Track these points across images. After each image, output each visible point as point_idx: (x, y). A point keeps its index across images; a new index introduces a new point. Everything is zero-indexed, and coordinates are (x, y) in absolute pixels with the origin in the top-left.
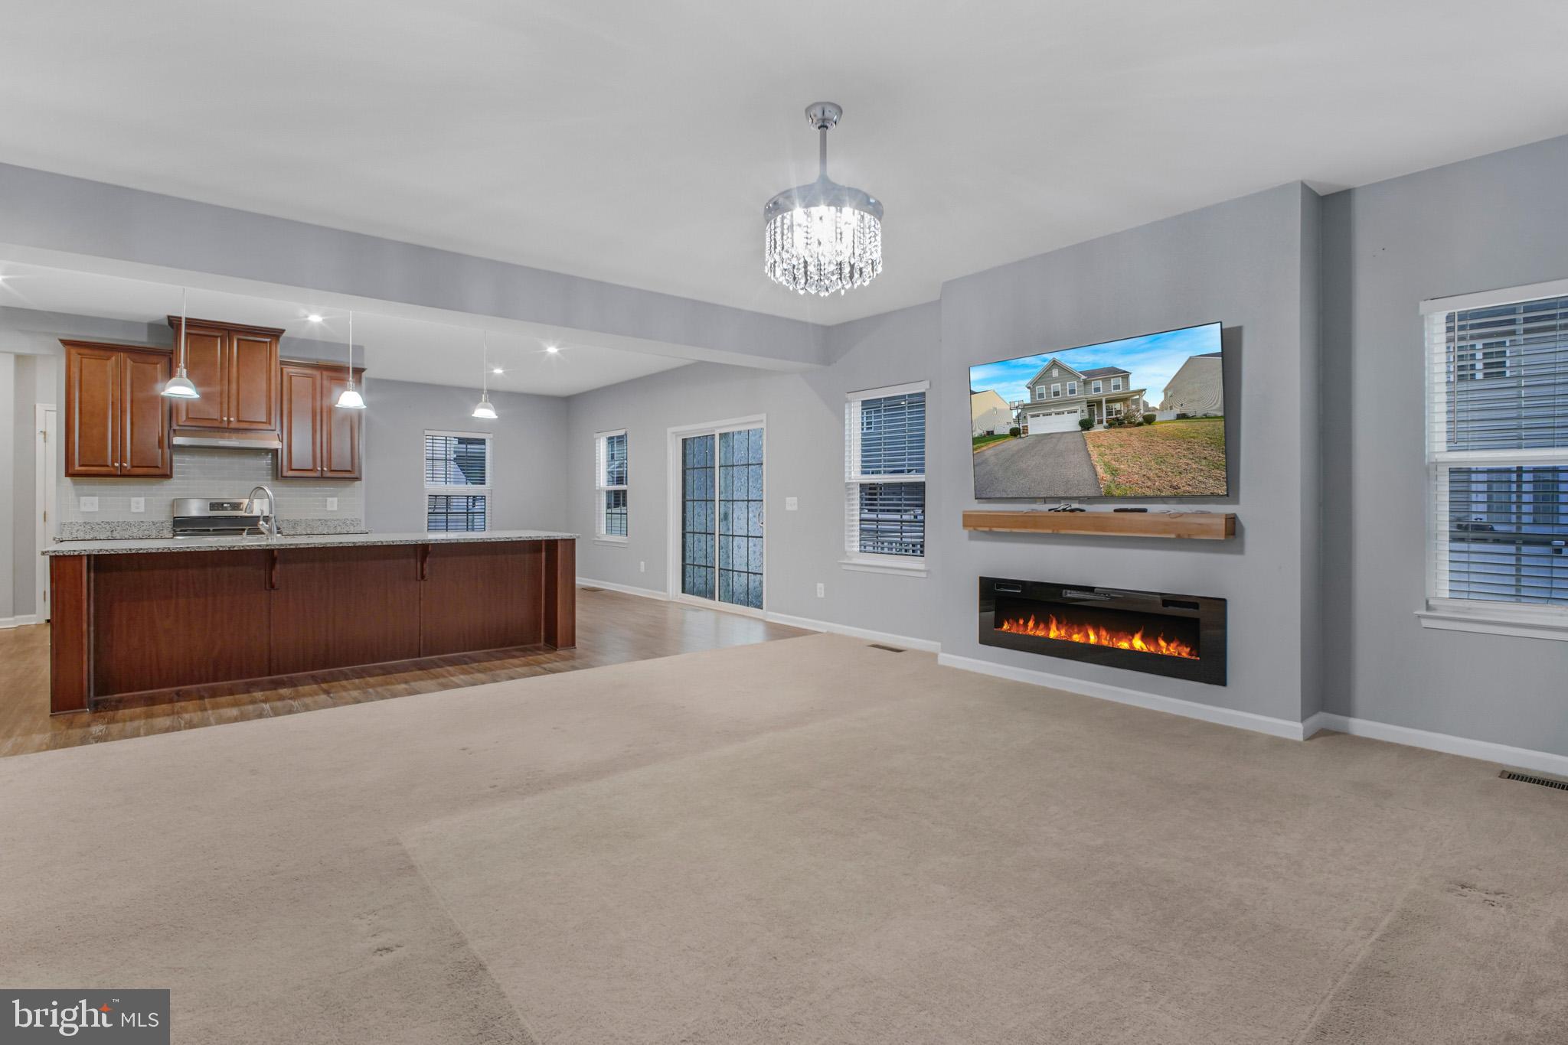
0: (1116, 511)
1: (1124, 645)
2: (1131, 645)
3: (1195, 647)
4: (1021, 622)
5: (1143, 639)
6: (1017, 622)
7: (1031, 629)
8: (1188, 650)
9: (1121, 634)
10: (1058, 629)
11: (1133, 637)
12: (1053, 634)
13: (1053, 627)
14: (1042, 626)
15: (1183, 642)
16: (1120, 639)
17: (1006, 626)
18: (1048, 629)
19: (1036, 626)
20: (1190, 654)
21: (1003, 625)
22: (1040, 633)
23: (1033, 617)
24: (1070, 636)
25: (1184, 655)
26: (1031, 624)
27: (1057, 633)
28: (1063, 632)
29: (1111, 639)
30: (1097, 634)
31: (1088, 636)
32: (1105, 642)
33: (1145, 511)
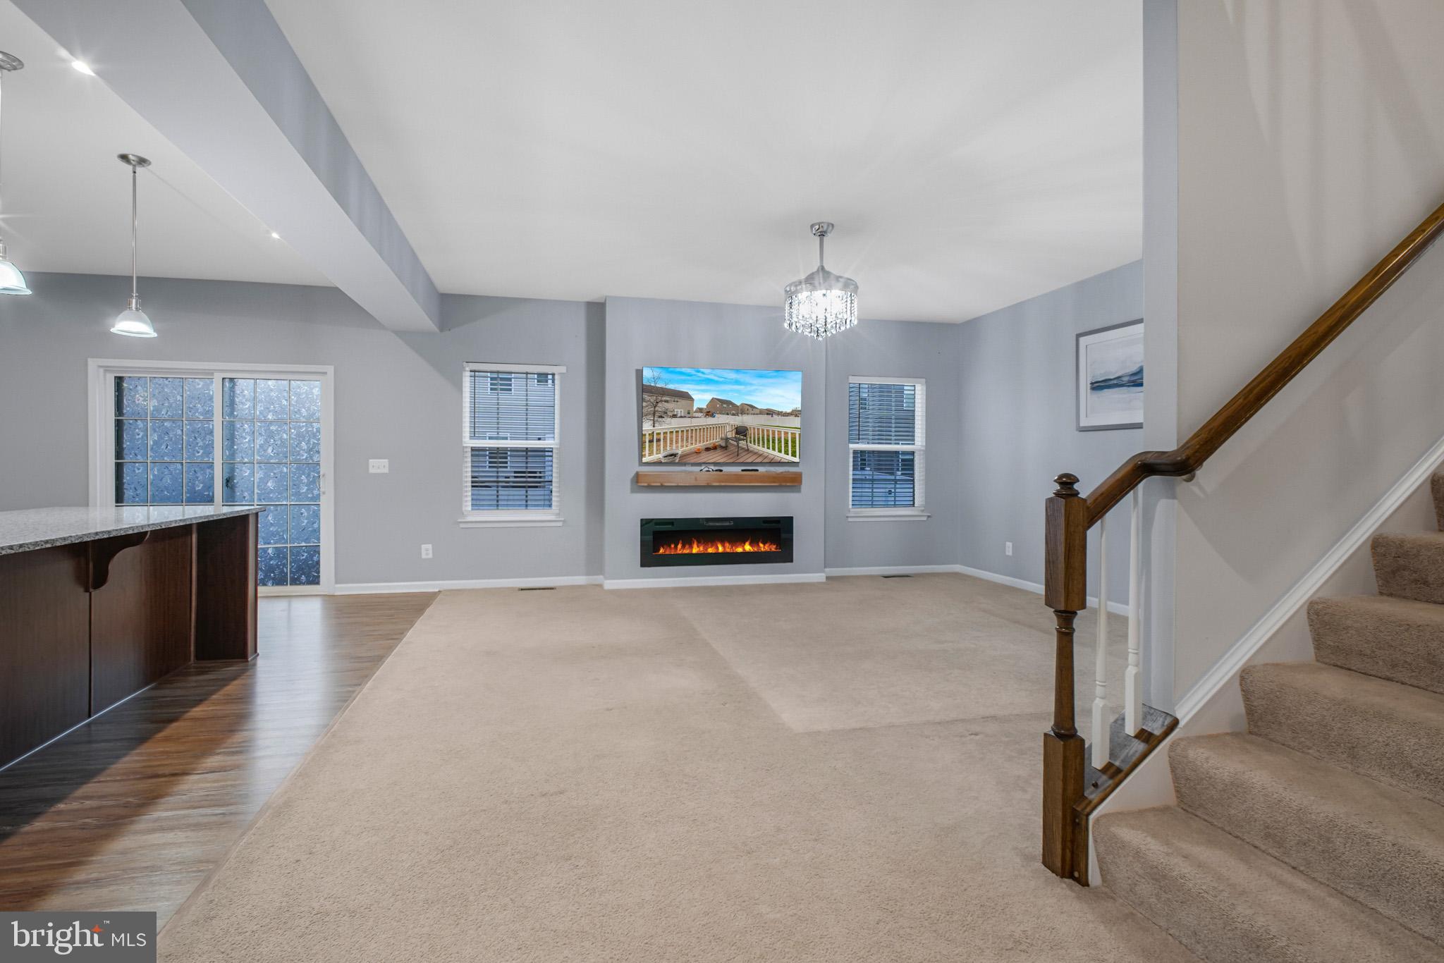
0: (743, 470)
1: (740, 550)
2: (744, 549)
3: (779, 545)
4: (673, 546)
5: (750, 544)
6: (670, 546)
7: (680, 549)
8: (775, 546)
9: (738, 544)
10: (698, 547)
11: (745, 543)
12: (695, 550)
13: (695, 546)
14: (687, 546)
15: (772, 542)
16: (737, 547)
17: (662, 551)
18: (691, 547)
19: (683, 547)
20: (776, 549)
21: (660, 550)
22: (686, 551)
23: (681, 542)
24: (706, 550)
25: (773, 549)
26: (680, 546)
27: (698, 549)
28: (701, 548)
29: (732, 547)
30: (724, 546)
31: (717, 548)
32: (728, 550)
33: (757, 470)
